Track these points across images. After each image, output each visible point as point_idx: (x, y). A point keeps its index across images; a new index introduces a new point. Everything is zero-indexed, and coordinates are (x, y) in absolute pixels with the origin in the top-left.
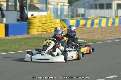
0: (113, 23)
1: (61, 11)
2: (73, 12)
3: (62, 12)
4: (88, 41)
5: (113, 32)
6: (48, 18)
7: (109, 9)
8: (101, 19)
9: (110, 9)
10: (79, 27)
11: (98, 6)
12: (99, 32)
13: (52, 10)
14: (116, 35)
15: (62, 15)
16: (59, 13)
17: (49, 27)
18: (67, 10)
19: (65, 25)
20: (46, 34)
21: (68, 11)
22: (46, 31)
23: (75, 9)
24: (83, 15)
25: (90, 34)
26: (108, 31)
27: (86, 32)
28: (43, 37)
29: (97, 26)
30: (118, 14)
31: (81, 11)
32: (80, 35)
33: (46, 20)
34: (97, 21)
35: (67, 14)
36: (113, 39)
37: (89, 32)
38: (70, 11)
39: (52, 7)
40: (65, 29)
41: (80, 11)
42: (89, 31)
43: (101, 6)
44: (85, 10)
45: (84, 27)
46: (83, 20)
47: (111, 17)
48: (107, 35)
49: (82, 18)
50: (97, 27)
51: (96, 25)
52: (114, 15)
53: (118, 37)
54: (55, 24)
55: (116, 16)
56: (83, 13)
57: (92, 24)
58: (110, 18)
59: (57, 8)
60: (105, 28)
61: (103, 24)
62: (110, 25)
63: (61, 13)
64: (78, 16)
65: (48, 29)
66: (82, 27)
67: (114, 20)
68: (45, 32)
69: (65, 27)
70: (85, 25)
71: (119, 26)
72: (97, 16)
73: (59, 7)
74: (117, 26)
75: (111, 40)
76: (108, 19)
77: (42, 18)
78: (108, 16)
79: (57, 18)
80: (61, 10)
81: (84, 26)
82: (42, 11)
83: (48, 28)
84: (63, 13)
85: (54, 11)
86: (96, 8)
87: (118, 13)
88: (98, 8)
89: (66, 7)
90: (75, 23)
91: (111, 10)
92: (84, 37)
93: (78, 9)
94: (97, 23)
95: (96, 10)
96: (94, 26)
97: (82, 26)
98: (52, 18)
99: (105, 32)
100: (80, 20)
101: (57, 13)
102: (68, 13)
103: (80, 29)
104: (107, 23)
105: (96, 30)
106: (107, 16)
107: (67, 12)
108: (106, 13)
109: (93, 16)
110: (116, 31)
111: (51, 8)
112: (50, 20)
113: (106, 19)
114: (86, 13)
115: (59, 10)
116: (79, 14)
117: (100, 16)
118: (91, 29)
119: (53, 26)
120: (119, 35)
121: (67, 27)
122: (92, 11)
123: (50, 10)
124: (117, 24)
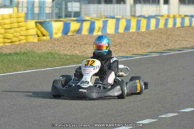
0: (127, 28)
1: (40, 7)
2: (60, 9)
3: (42, 8)
5: (127, 43)
6: (15, 20)
7: (120, 3)
8: (107, 21)
9: (122, 3)
10: (69, 34)
13: (25, 5)
14: (131, 49)
15: (41, 13)
16: (36, 11)
17: (17, 34)
18: (50, 6)
19: (45, 32)
20: (10, 46)
21: (52, 7)
22: (12, 42)
23: (64, 3)
24: (77, 14)
25: (86, 46)
26: (117, 41)
27: (80, 43)
28: (4, 53)
29: (100, 33)
30: (135, 12)
31: (74, 7)
32: (70, 49)
33: (11, 23)
34: (99, 24)
35: (51, 12)
36: (125, 56)
37: (86, 44)
38: (56, 7)
40: (45, 38)
41: (72, 7)
42: (85, 42)
44: (81, 5)
45: (77, 35)
46: (76, 22)
47: (124, 16)
48: (116, 48)
49: (75, 19)
51: (98, 31)
52: (128, 13)
53: (135, 52)
54: (27, 29)
55: (132, 16)
56: (77, 10)
57: (92, 29)
58: (123, 18)
59: (34, 2)
60: (113, 36)
61: (110, 30)
62: (121, 30)
63: (40, 10)
65: (14, 39)
66: (74, 34)
67: (128, 22)
68: (10, 44)
69: (44, 35)
70: (79, 31)
71: (138, 33)
74: (134, 32)
75: (123, 57)
76: (118, 20)
77: (3, 19)
78: (120, 15)
79: (33, 19)
80: (39, 5)
81: (76, 33)
82: (5, 6)
83: (14, 37)
84: (44, 10)
85: (27, 8)
86: (99, 3)
87: (135, 10)
88: (103, 2)
89: (49, 1)
90: (62, 28)
91: (124, 5)
92: (77, 52)
93: (69, 4)
94: (100, 28)
95: (99, 6)
96: (95, 33)
97: (74, 32)
98: (22, 19)
99: (113, 43)
100: (70, 23)
101: (33, 10)
103: (71, 39)
104: (117, 28)
106: (117, 15)
107: (51, 9)
108: (115, 10)
109: (94, 16)
110: (131, 41)
111: (23, 2)
112: (18, 23)
113: (114, 20)
114: (83, 10)
115: (36, 5)
116: (71, 12)
117: (106, 15)
118: (88, 38)
119: (23, 33)
120: (136, 48)
121: (48, 34)
122: (93, 7)
123: (20, 6)
124: (133, 29)
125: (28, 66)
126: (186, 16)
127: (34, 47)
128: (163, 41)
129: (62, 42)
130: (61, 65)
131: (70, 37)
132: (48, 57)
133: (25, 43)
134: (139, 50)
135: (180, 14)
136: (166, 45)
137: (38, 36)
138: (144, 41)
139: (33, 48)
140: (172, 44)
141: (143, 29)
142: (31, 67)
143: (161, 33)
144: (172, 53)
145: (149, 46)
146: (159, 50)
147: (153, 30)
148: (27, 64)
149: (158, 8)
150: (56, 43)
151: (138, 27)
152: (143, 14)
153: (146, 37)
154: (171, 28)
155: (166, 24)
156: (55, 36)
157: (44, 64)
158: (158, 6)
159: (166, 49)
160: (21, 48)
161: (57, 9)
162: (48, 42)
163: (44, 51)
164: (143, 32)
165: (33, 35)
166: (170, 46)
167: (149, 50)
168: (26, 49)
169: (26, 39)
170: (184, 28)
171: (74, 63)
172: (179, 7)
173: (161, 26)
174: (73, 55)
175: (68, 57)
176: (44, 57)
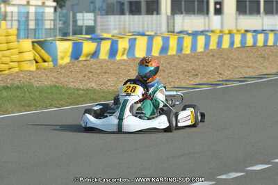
0: (164, 49)
1: (37, 20)
2: (66, 23)
3: (40, 22)
4: (103, 95)
6: (3, 39)
7: (152, 14)
8: (135, 39)
9: (155, 13)
10: (80, 59)
11: (126, 7)
12: (129, 71)
13: (15, 18)
14: (171, 79)
15: (38, 29)
16: (32, 25)
17: (6, 60)
18: (52, 18)
19: (46, 56)
21: (55, 20)
23: (71, 14)
24: (91, 30)
25: (106, 76)
27: (98, 71)
29: (125, 57)
30: (174, 26)
31: (86, 19)
32: (83, 80)
34: (123, 44)
35: (52, 27)
37: (105, 73)
38: (60, 20)
39: (15, 9)
40: (46, 64)
41: (83, 20)
42: (104, 71)
43: (134, 8)
44: (95, 16)
45: (92, 60)
46: (90, 42)
47: (159, 33)
49: (89, 36)
50: (124, 60)
51: (123, 54)
52: (164, 28)
53: (177, 84)
54: (20, 53)
55: (169, 32)
56: (91, 23)
57: (113, 52)
58: (156, 35)
59: (28, 13)
61: (140, 52)
62: (155, 53)
63: (37, 24)
64: (77, 31)
65: (3, 67)
66: (88, 58)
67: (166, 41)
69: (45, 61)
70: (95, 54)
71: (179, 56)
72: (125, 32)
73: (32, 10)
74: (174, 55)
76: (151, 38)
78: (152, 31)
79: (28, 38)
80: (36, 16)
81: (91, 58)
83: (2, 63)
84: (42, 25)
85: (18, 21)
86: (122, 13)
87: (174, 23)
88: (127, 13)
89: (49, 11)
90: (70, 50)
91: (158, 16)
92: (93, 85)
93: (79, 16)
94: (125, 49)
95: (122, 16)
96: (118, 57)
97: (87, 56)
98: (14, 38)
100: (82, 43)
101: (28, 25)
102: (54, 25)
103: (84, 65)
104: (149, 48)
105: (123, 67)
106: (148, 31)
107: (52, 22)
108: (146, 23)
109: (116, 32)
110: (170, 68)
111: (12, 12)
112: (7, 43)
113: (146, 38)
114: (99, 24)
115: (32, 17)
116: (81, 27)
117: (132, 30)
118: (109, 63)
119: (15, 57)
120: (179, 78)
121: (51, 59)
122: (113, 20)
123: (9, 18)
124: (173, 51)
125: (24, 106)
126: (246, 31)
127: (31, 77)
128: (217, 68)
129: (70, 70)
130: (71, 104)
131: (83, 62)
132: (51, 93)
133: (17, 72)
134: (183, 82)
135: (239, 28)
136: (221, 74)
137: (37, 62)
138: (189, 68)
139: (30, 79)
140: (229, 73)
141: (187, 51)
142: (29, 107)
143: (213, 55)
144: (230, 85)
145: (197, 75)
146: (211, 81)
147: (201, 52)
148: (23, 103)
149: (207, 21)
150: (63, 71)
151: (180, 48)
152: (185, 29)
153: (191, 62)
154: (227, 49)
155: (219, 43)
156: (60, 62)
157: (47, 102)
158: (206, 17)
159: (221, 79)
160: (12, 80)
161: (61, 22)
162: (51, 70)
163: (46, 83)
164: (187, 55)
165: (30, 61)
166: (226, 74)
167: (197, 81)
168: (20, 81)
169: (19, 66)
170: (246, 49)
171: (90, 100)
172: (236, 19)
173: (213, 45)
174: (87, 89)
175: (81, 92)
176: (46, 93)
